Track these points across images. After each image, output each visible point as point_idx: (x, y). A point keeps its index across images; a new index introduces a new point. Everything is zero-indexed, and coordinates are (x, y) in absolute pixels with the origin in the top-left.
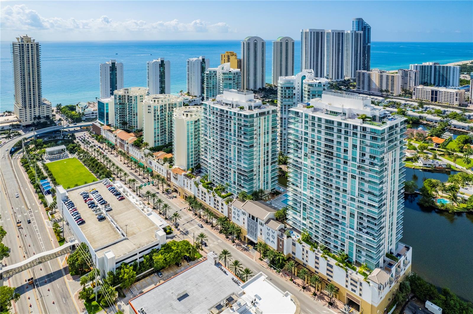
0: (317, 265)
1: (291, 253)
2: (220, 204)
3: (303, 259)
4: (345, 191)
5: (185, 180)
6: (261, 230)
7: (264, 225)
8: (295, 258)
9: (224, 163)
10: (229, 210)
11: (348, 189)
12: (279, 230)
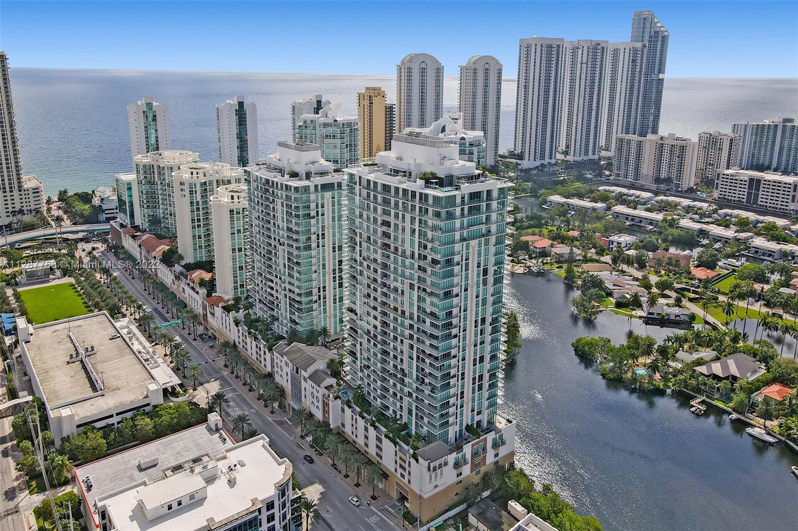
0: (366, 441)
1: (340, 425)
2: (262, 353)
3: (352, 432)
4: (403, 312)
5: (224, 316)
6: (305, 389)
7: (308, 379)
8: (344, 432)
10: (272, 360)
11: (407, 307)
12: (326, 388)
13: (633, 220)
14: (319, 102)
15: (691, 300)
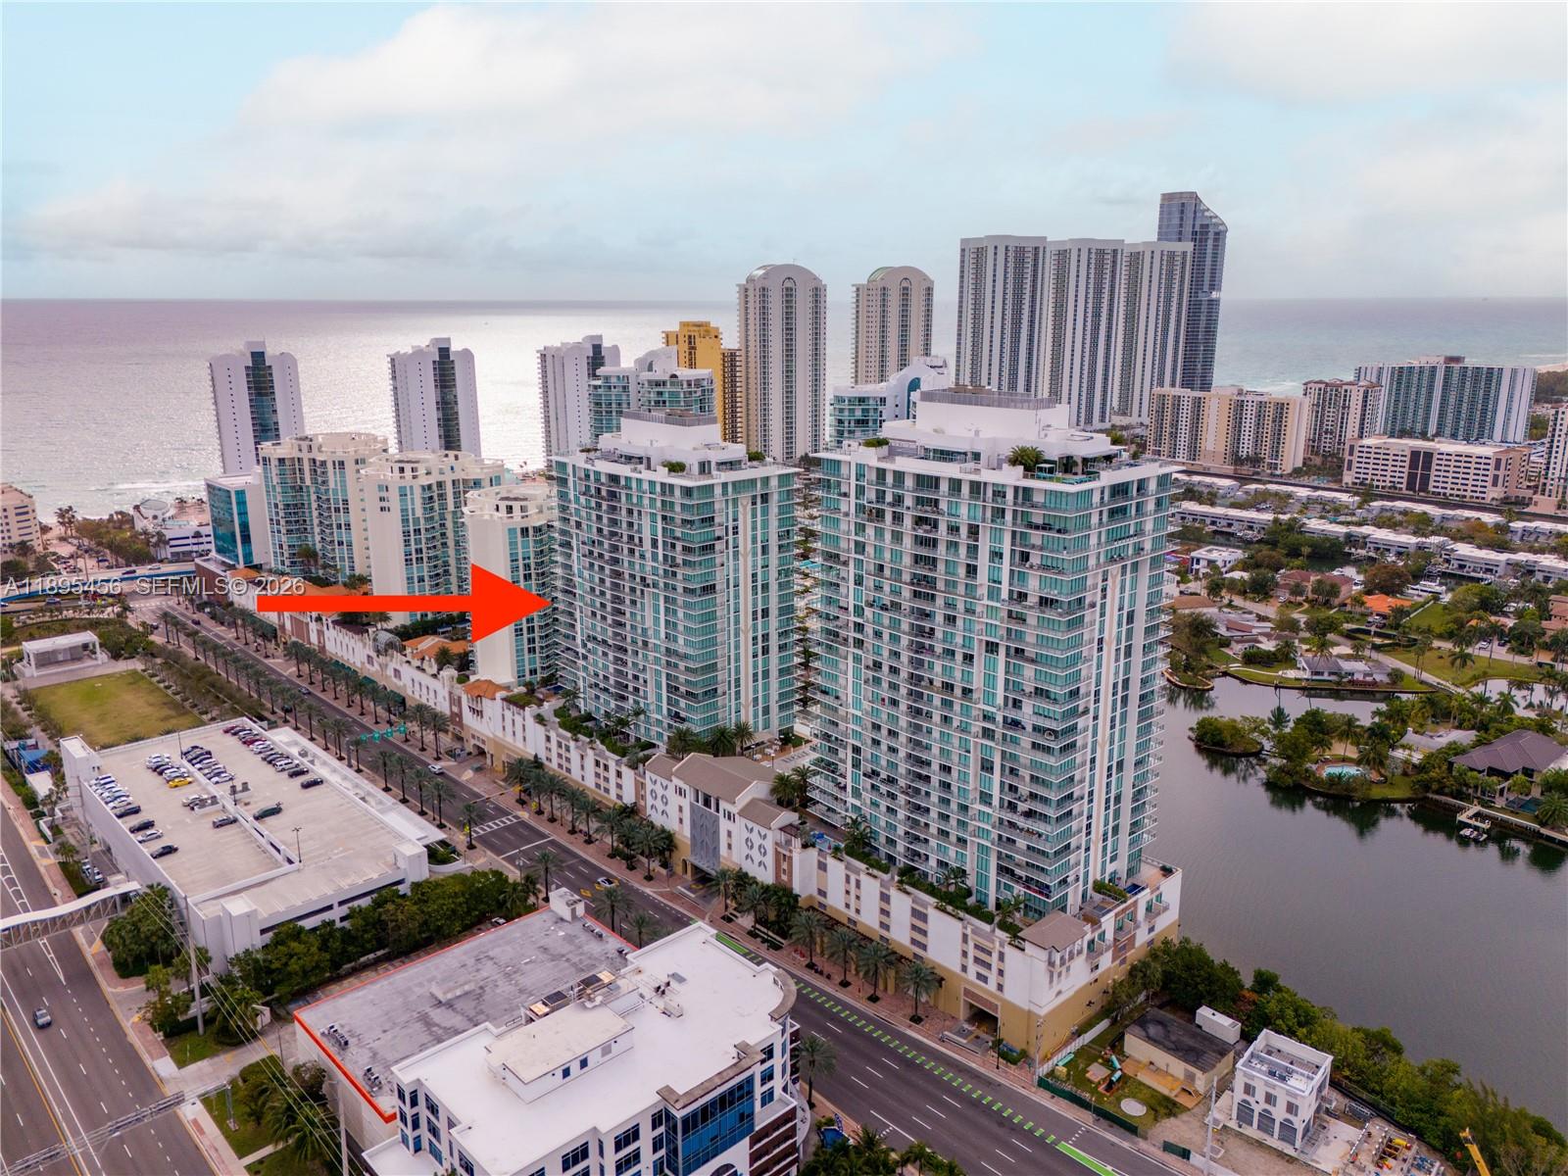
0: (885, 919)
1: (815, 893)
2: (612, 775)
3: (847, 906)
4: (967, 692)
5: (508, 714)
6: (729, 834)
7: (737, 816)
8: (825, 906)
9: (626, 651)
10: (640, 786)
11: (977, 682)
12: (781, 829)
13: (1213, 523)
14: (597, 348)
15: (1376, 648)
